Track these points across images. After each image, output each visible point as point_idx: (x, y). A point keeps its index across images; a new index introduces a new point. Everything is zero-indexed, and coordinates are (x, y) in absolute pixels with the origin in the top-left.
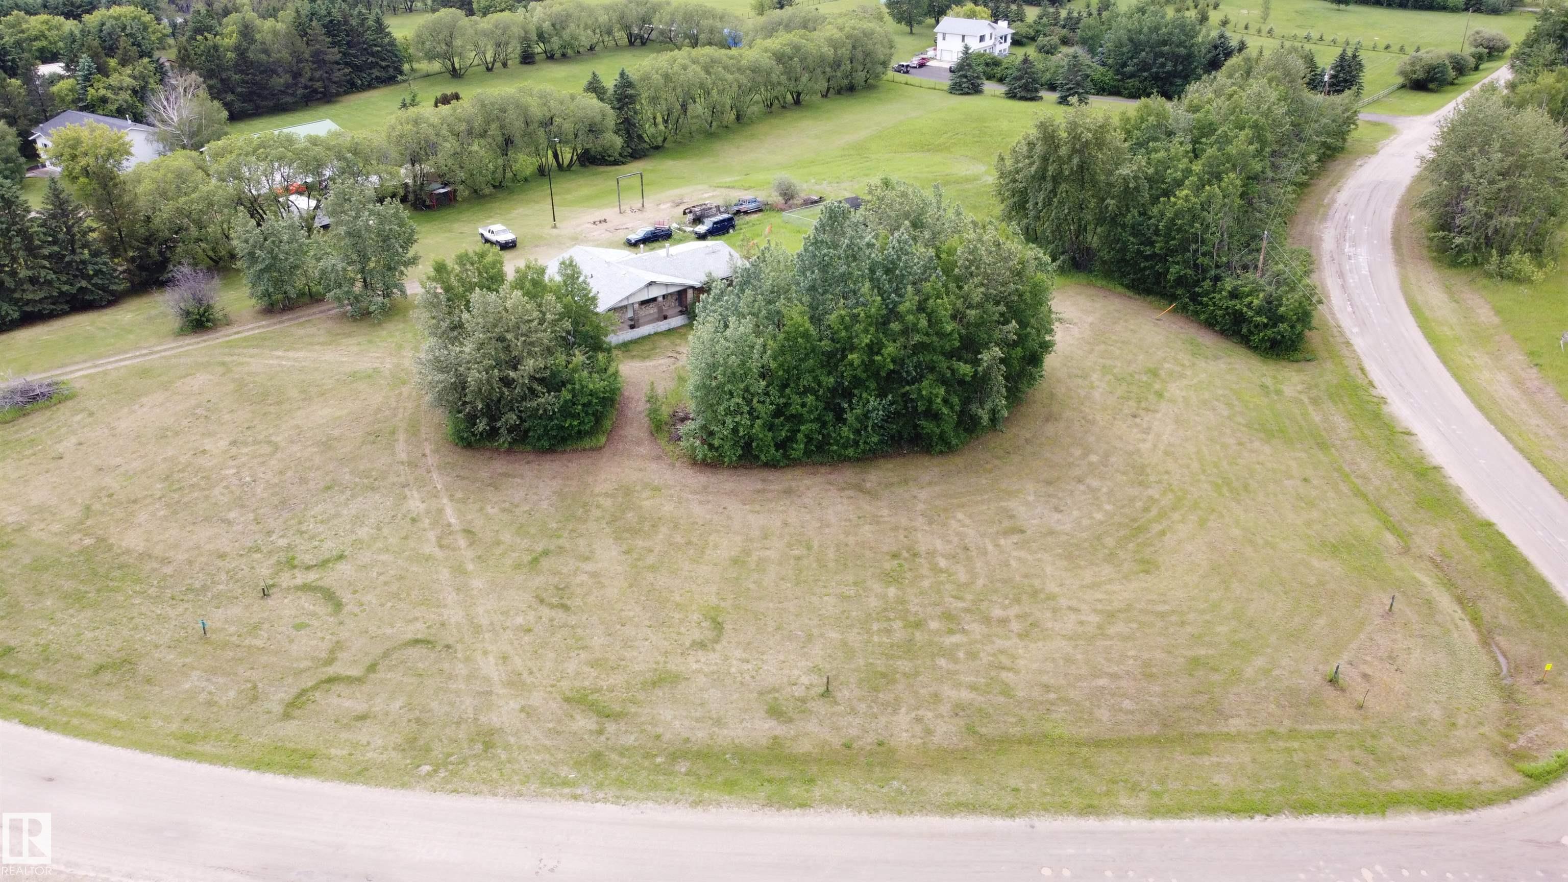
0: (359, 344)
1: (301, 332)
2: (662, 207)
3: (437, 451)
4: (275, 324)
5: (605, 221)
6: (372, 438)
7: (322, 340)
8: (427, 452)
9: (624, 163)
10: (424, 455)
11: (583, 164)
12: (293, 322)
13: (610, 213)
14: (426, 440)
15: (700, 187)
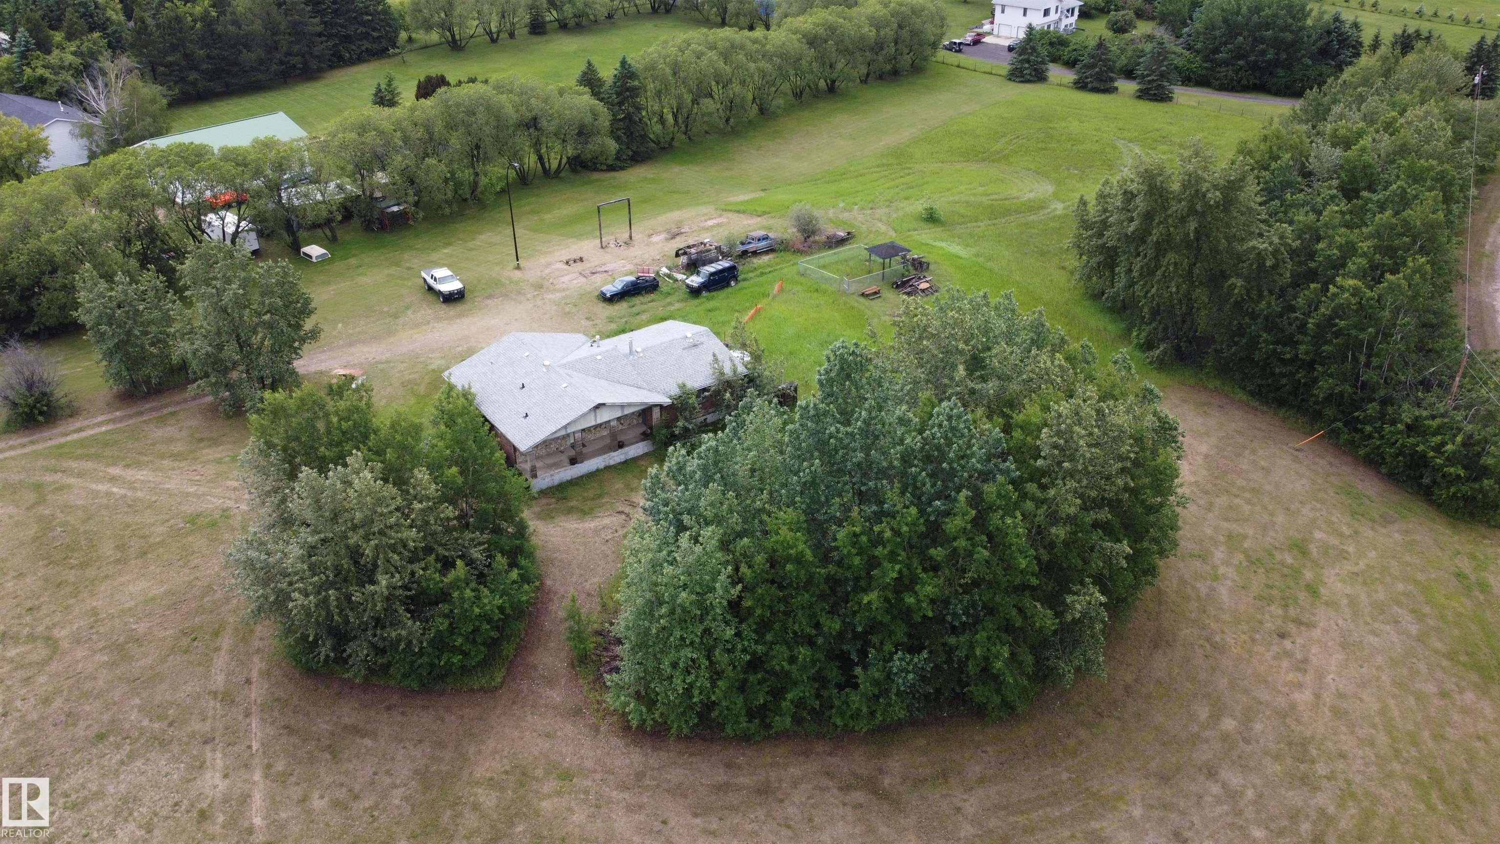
0: (219, 462)
1: (159, 433)
2: (655, 239)
3: (266, 674)
4: (130, 417)
5: (581, 259)
6: (185, 642)
7: (177, 447)
8: (255, 675)
9: (622, 168)
10: (248, 681)
11: (574, 170)
12: (155, 414)
13: (587, 247)
14: (258, 651)
15: (704, 209)
